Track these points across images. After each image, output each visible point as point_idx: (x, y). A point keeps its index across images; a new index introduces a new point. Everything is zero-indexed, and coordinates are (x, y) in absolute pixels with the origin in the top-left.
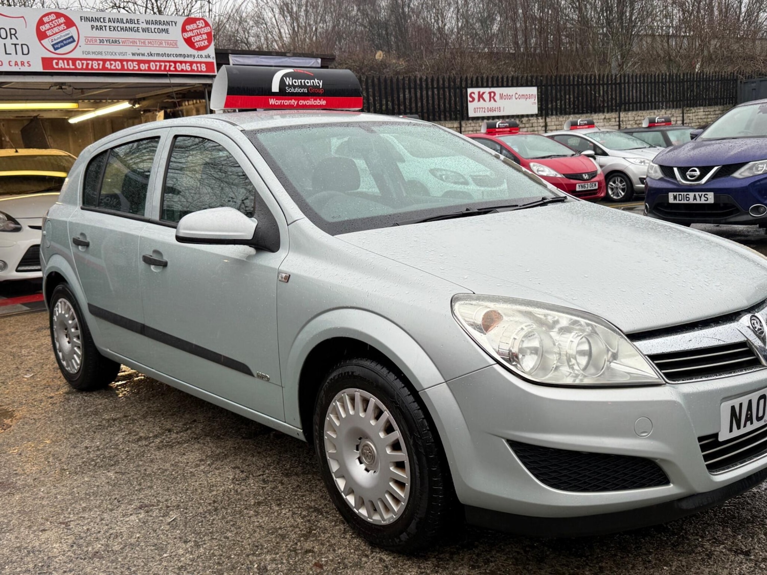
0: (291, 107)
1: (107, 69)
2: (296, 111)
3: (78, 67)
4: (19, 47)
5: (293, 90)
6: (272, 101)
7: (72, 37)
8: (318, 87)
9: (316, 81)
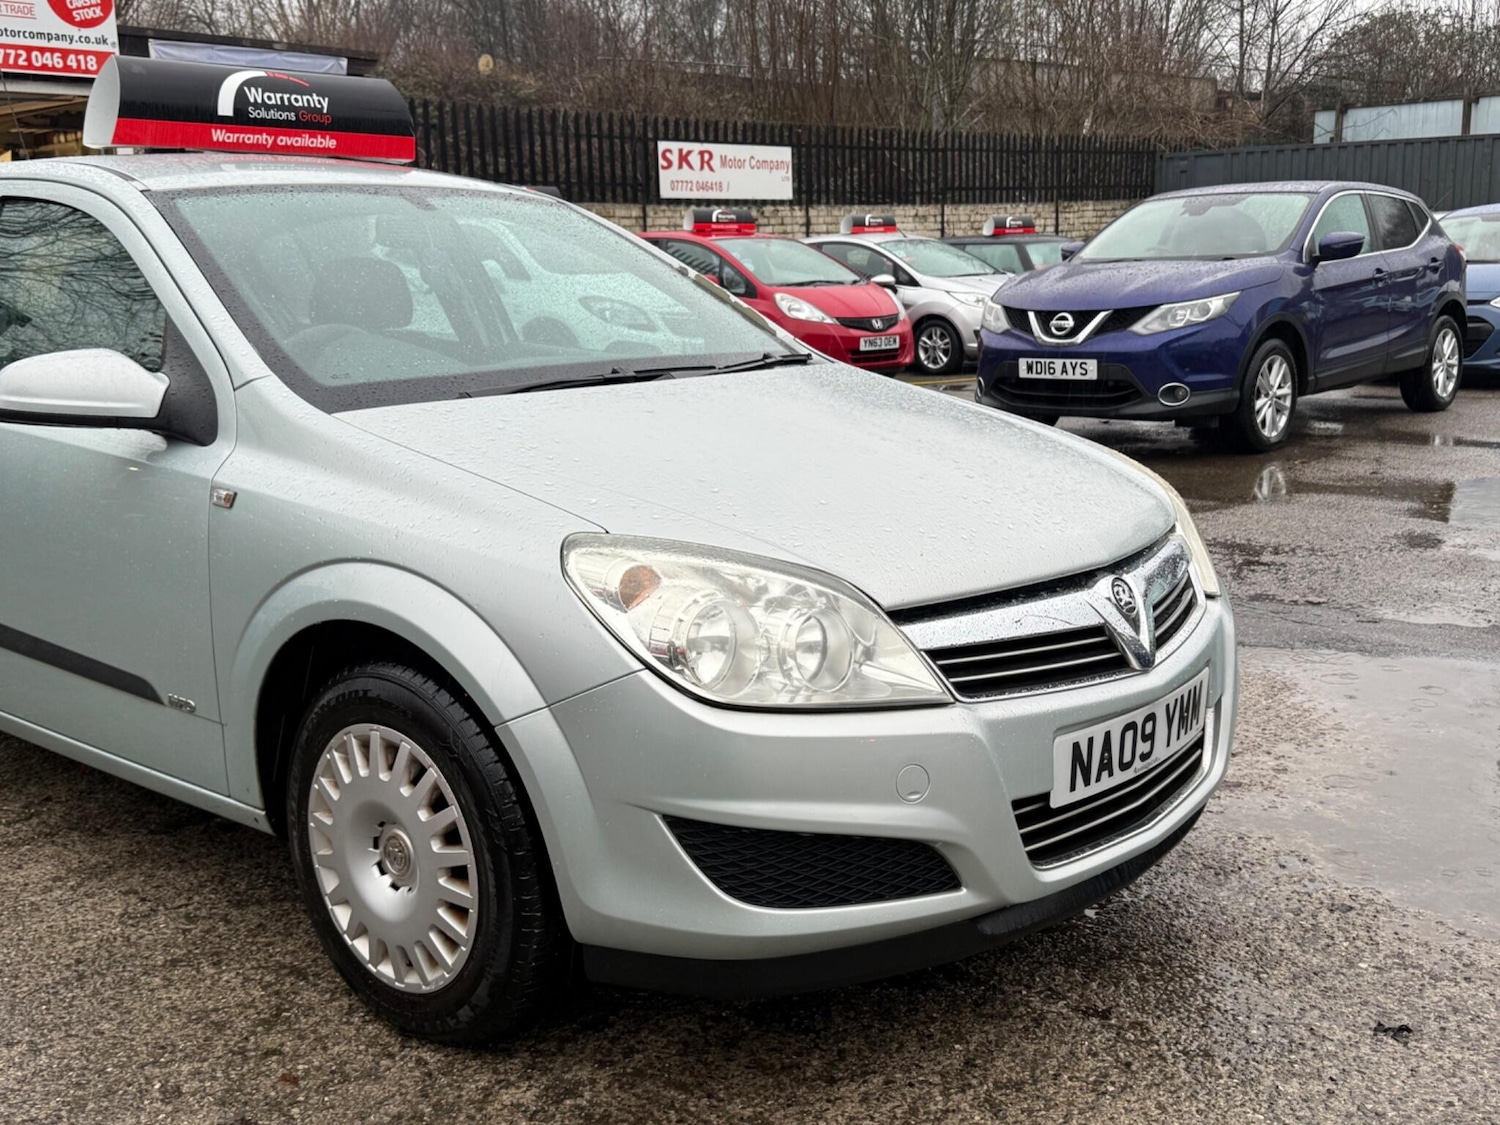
0: (258, 149)
2: (270, 157)
5: (263, 114)
6: (218, 135)
8: (319, 111)
9: (316, 97)
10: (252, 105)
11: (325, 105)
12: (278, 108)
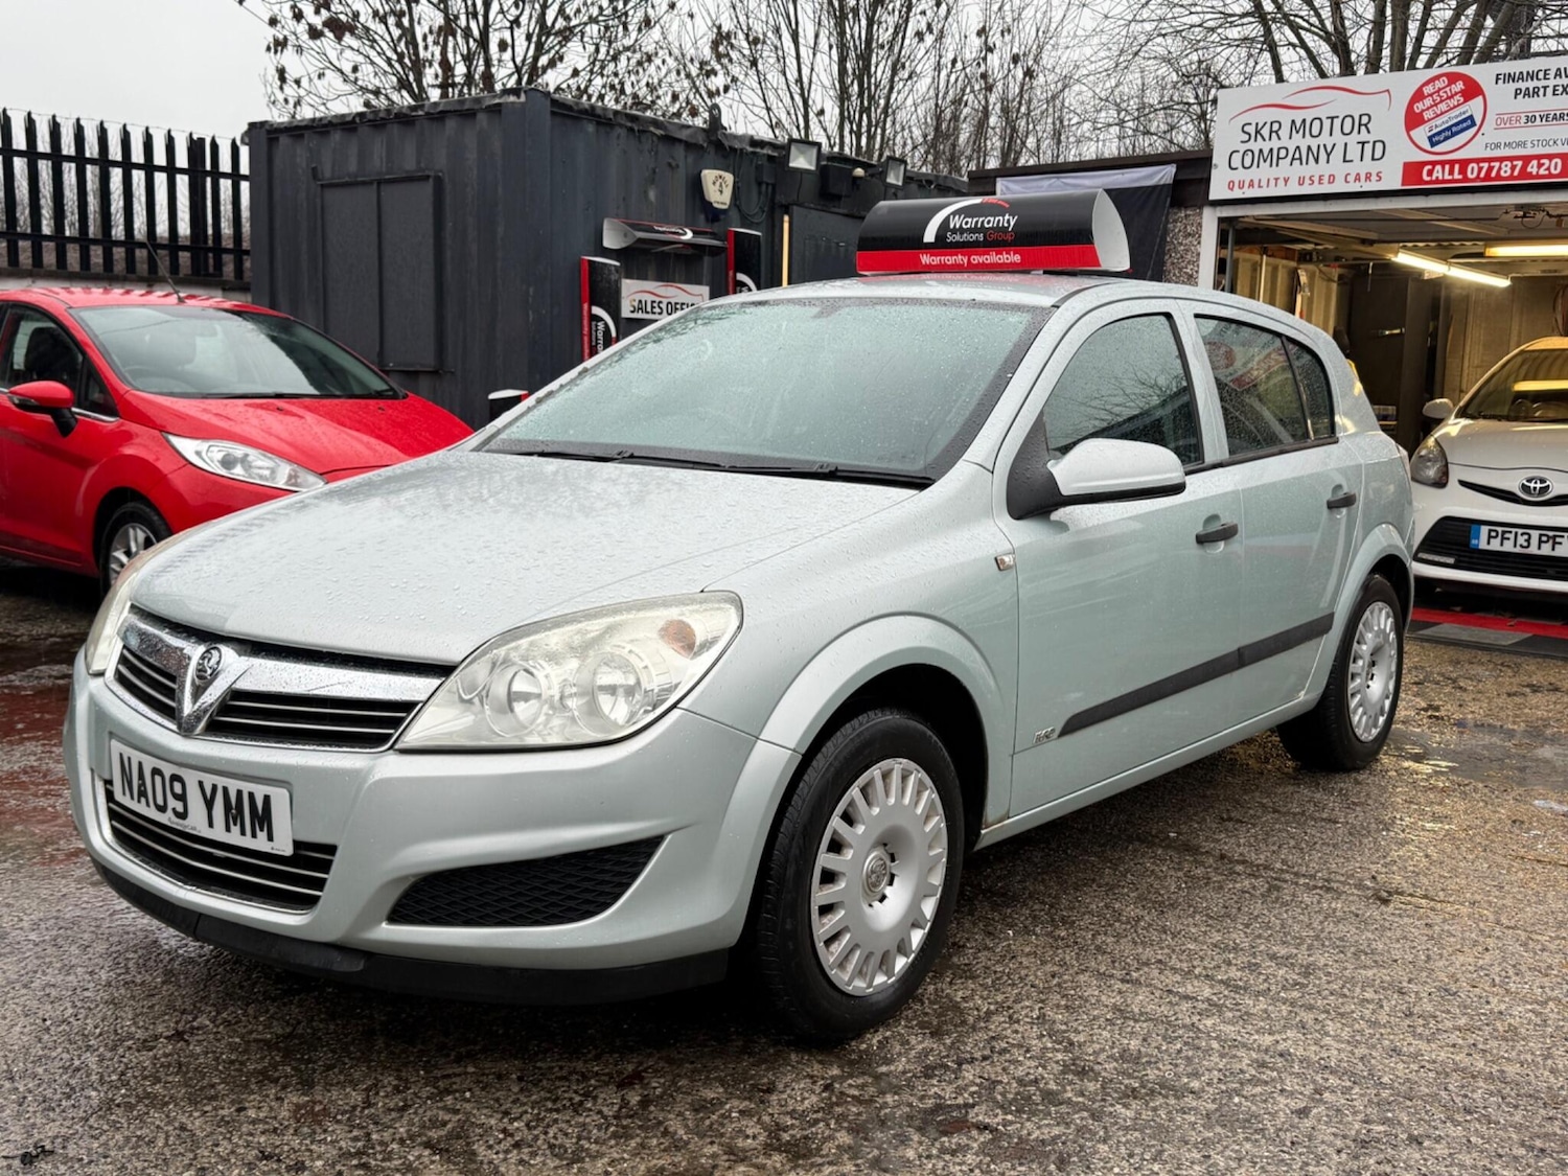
0: (956, 269)
1: (1530, 175)
3: (1470, 176)
4: (1368, 148)
5: (957, 238)
6: (926, 259)
7: (1471, 117)
8: (1004, 230)
9: (1007, 217)
10: (951, 230)
11: (1012, 224)
12: (971, 231)
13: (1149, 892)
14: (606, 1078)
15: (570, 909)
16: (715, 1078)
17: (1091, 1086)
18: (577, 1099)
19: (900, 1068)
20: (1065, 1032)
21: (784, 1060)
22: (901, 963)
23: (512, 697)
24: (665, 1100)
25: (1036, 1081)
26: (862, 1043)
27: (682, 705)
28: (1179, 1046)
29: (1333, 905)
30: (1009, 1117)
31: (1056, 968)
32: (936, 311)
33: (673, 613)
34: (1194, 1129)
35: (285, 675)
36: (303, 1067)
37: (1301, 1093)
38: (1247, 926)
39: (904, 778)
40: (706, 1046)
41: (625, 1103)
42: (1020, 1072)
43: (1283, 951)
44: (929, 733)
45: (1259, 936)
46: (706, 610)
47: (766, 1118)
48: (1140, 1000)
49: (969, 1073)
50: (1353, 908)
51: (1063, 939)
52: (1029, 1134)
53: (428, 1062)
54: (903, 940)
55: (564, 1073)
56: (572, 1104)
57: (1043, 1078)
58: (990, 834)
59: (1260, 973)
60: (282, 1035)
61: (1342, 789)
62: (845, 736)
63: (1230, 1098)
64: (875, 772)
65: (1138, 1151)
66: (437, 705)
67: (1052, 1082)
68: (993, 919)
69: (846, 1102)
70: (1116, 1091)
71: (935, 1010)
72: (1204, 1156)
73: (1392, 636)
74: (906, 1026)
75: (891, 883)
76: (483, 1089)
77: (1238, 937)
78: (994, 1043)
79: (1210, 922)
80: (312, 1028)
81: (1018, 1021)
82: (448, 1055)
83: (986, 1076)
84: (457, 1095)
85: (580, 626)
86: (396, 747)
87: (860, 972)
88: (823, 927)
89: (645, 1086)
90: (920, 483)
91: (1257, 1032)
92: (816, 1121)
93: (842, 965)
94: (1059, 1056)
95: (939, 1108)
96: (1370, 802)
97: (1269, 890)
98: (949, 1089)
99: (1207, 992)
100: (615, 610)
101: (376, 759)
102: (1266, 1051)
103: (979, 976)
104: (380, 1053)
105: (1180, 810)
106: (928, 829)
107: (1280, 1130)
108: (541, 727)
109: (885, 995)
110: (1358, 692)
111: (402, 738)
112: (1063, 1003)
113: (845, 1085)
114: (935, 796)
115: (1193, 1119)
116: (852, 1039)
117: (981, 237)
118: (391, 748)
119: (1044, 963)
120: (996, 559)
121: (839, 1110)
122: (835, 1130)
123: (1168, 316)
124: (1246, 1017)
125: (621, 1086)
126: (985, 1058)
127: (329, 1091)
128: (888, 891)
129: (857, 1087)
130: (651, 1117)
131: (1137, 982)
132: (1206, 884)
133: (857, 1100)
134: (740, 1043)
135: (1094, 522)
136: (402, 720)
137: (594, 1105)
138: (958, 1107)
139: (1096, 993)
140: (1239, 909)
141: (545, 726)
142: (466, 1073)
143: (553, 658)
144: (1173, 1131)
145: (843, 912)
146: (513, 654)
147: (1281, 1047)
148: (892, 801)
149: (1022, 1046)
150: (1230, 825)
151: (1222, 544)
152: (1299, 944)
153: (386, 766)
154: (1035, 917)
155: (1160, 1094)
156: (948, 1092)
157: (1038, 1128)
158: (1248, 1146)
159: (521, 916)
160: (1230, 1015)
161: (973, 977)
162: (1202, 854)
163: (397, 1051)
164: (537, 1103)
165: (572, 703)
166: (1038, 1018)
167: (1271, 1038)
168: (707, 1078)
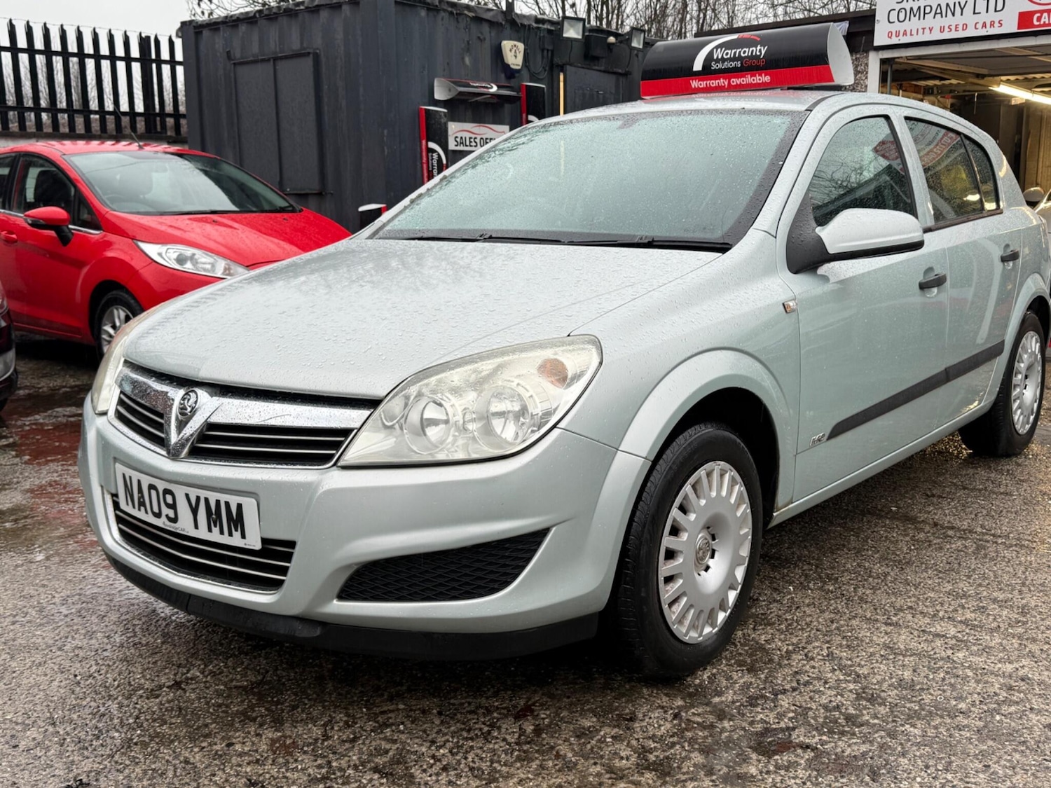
0: (719, 89)
5: (720, 66)
6: (695, 84)
8: (757, 57)
9: (759, 48)
10: (714, 60)
11: (763, 52)
12: (731, 60)
13: (888, 554)
14: (505, 712)
15: (479, 587)
16: (588, 710)
17: (883, 710)
18: (486, 729)
19: (730, 699)
20: (851, 666)
21: (639, 693)
22: (721, 616)
23: (425, 423)
24: (553, 728)
25: (837, 707)
26: (696, 679)
27: (562, 425)
28: (942, 675)
29: (1029, 558)
30: (824, 738)
31: (832, 616)
32: (714, 118)
33: (548, 354)
34: (971, 743)
35: (248, 410)
36: (274, 707)
37: (1047, 711)
38: (969, 577)
39: (722, 476)
40: (577, 684)
41: (522, 732)
42: (824, 700)
43: (1001, 597)
44: (738, 441)
45: (980, 585)
46: (574, 350)
47: (634, 742)
48: (903, 639)
49: (785, 702)
50: (1044, 561)
51: (832, 592)
52: (843, 752)
53: (367, 701)
54: (723, 600)
55: (472, 708)
56: (482, 734)
57: (843, 704)
58: (779, 516)
59: (989, 614)
60: (256, 682)
61: (1008, 470)
62: (680, 446)
63: (993, 717)
64: (702, 472)
65: (931, 763)
66: (369, 431)
67: (850, 708)
68: (775, 578)
69: (693, 727)
70: (902, 714)
71: (747, 651)
72: (985, 766)
73: (1039, 356)
74: (727, 665)
75: (712, 557)
76: (413, 722)
77: (964, 586)
78: (798, 677)
79: (941, 575)
80: (277, 675)
81: (813, 659)
82: (382, 695)
83: (798, 704)
84: (394, 728)
85: (476, 365)
86: (339, 464)
87: (694, 626)
88: (667, 592)
89: (536, 717)
90: (723, 248)
91: (1000, 661)
92: (673, 744)
93: (680, 621)
94: (852, 686)
95: (767, 731)
96: (1031, 479)
97: (977, 549)
98: (772, 715)
99: (953, 631)
100: (503, 352)
101: (322, 474)
102: (1010, 676)
103: (774, 623)
104: (330, 694)
105: (894, 489)
106: (739, 514)
107: (1039, 742)
108: (450, 445)
109: (710, 641)
110: (1018, 398)
111: (343, 457)
112: (844, 643)
113: (690, 713)
114: (743, 488)
115: (968, 735)
116: (688, 676)
117: (739, 64)
118: (335, 464)
119: (823, 612)
120: (783, 304)
121: (689, 734)
122: (689, 751)
123: (887, 117)
124: (987, 650)
125: (518, 717)
126: (794, 689)
127: (296, 727)
128: (711, 562)
129: (699, 715)
130: (545, 742)
131: (897, 625)
132: (930, 546)
133: (702, 726)
134: (602, 681)
135: (849, 274)
136: (341, 443)
137: (499, 734)
138: (782, 730)
139: (868, 634)
140: (959, 564)
141: (453, 445)
142: (398, 710)
143: (456, 391)
144: (956, 746)
145: (681, 581)
146: (424, 390)
147: (1021, 673)
148: (714, 494)
149: (821, 679)
150: (935, 500)
151: (935, 290)
152: (1013, 590)
153: (330, 479)
154: (807, 576)
155: (937, 715)
156: (771, 718)
157: (849, 746)
158: (1017, 756)
159: (441, 593)
160: (975, 648)
161: (771, 624)
162: (919, 522)
163: (344, 692)
164: (455, 733)
165: (471, 426)
166: (828, 656)
167: (1012, 666)
168: (582, 709)
